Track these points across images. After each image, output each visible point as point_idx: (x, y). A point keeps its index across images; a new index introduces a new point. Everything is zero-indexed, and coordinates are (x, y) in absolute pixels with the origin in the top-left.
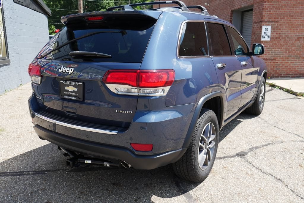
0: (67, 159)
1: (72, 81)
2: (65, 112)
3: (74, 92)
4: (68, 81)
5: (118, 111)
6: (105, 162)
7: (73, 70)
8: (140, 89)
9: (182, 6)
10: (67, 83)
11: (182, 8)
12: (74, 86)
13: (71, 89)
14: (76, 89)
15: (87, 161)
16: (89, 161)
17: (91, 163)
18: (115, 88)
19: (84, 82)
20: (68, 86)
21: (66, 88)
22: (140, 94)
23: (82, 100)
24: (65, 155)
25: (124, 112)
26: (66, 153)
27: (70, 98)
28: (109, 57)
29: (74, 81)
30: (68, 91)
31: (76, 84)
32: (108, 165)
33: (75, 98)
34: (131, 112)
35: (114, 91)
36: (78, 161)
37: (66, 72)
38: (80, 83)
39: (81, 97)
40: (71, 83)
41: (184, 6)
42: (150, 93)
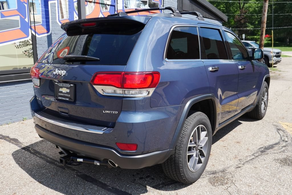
0: (61, 157)
1: (65, 83)
2: (60, 112)
3: (67, 93)
4: (62, 83)
5: (105, 111)
6: (95, 161)
7: (65, 73)
8: (125, 91)
9: (175, 12)
10: (61, 85)
11: (174, 14)
12: (67, 88)
13: (64, 90)
14: (68, 91)
15: (79, 159)
16: (81, 159)
17: (82, 161)
18: (102, 90)
19: (75, 84)
20: (62, 87)
21: (61, 90)
22: (125, 95)
23: (73, 101)
24: (61, 153)
25: (110, 112)
26: (62, 152)
27: (63, 99)
28: (97, 60)
29: (66, 83)
30: (61, 92)
31: (68, 85)
32: (98, 164)
33: (68, 99)
34: (116, 113)
35: (101, 92)
36: (71, 159)
37: (59, 74)
38: (72, 85)
39: (73, 98)
40: (65, 85)
41: (177, 11)
42: (135, 94)
